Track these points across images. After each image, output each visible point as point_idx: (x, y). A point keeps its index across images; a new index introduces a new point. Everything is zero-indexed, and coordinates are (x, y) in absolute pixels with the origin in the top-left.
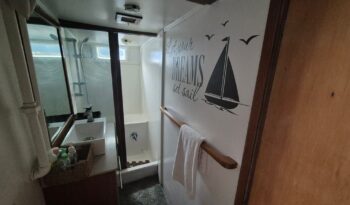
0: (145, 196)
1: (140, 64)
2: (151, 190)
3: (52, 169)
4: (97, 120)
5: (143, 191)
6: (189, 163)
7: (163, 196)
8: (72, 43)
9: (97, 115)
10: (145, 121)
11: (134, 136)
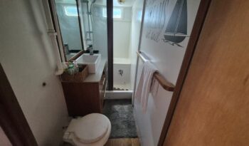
0: (121, 109)
1: (131, 22)
2: (126, 107)
3: (64, 72)
4: (95, 55)
5: (121, 106)
6: (145, 88)
7: (132, 112)
8: (86, 4)
9: (96, 52)
10: (129, 63)
11: (121, 72)
